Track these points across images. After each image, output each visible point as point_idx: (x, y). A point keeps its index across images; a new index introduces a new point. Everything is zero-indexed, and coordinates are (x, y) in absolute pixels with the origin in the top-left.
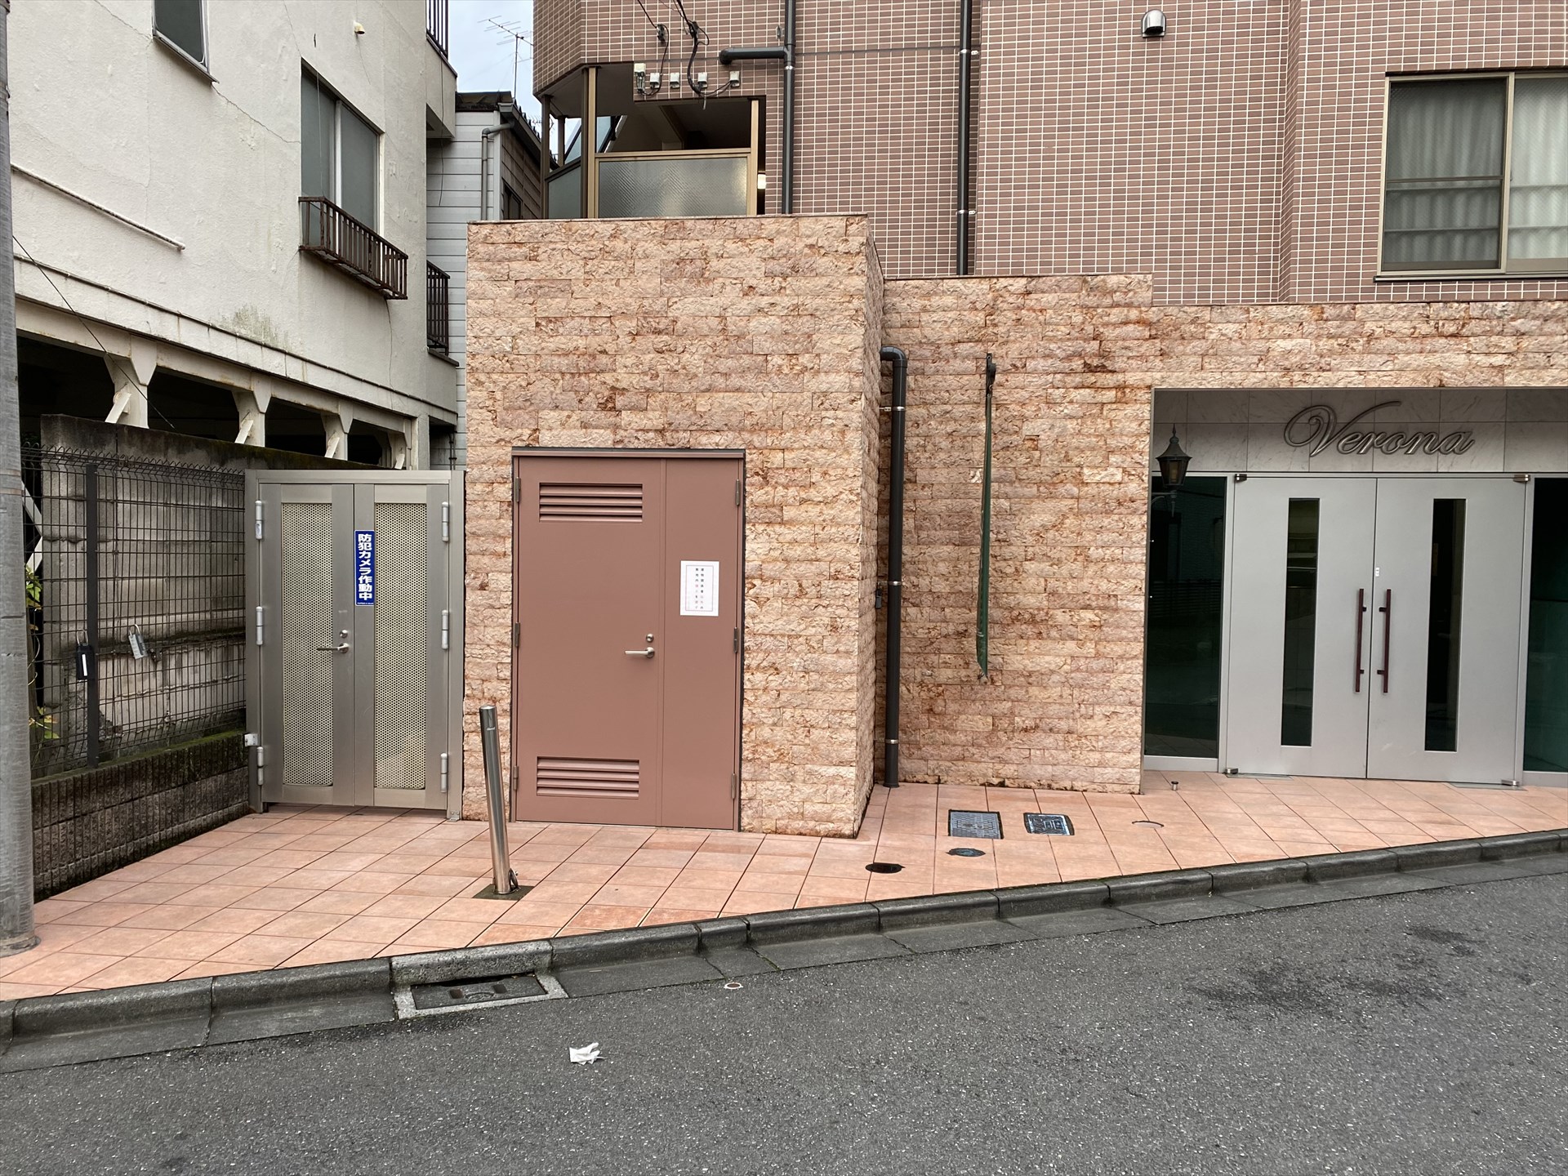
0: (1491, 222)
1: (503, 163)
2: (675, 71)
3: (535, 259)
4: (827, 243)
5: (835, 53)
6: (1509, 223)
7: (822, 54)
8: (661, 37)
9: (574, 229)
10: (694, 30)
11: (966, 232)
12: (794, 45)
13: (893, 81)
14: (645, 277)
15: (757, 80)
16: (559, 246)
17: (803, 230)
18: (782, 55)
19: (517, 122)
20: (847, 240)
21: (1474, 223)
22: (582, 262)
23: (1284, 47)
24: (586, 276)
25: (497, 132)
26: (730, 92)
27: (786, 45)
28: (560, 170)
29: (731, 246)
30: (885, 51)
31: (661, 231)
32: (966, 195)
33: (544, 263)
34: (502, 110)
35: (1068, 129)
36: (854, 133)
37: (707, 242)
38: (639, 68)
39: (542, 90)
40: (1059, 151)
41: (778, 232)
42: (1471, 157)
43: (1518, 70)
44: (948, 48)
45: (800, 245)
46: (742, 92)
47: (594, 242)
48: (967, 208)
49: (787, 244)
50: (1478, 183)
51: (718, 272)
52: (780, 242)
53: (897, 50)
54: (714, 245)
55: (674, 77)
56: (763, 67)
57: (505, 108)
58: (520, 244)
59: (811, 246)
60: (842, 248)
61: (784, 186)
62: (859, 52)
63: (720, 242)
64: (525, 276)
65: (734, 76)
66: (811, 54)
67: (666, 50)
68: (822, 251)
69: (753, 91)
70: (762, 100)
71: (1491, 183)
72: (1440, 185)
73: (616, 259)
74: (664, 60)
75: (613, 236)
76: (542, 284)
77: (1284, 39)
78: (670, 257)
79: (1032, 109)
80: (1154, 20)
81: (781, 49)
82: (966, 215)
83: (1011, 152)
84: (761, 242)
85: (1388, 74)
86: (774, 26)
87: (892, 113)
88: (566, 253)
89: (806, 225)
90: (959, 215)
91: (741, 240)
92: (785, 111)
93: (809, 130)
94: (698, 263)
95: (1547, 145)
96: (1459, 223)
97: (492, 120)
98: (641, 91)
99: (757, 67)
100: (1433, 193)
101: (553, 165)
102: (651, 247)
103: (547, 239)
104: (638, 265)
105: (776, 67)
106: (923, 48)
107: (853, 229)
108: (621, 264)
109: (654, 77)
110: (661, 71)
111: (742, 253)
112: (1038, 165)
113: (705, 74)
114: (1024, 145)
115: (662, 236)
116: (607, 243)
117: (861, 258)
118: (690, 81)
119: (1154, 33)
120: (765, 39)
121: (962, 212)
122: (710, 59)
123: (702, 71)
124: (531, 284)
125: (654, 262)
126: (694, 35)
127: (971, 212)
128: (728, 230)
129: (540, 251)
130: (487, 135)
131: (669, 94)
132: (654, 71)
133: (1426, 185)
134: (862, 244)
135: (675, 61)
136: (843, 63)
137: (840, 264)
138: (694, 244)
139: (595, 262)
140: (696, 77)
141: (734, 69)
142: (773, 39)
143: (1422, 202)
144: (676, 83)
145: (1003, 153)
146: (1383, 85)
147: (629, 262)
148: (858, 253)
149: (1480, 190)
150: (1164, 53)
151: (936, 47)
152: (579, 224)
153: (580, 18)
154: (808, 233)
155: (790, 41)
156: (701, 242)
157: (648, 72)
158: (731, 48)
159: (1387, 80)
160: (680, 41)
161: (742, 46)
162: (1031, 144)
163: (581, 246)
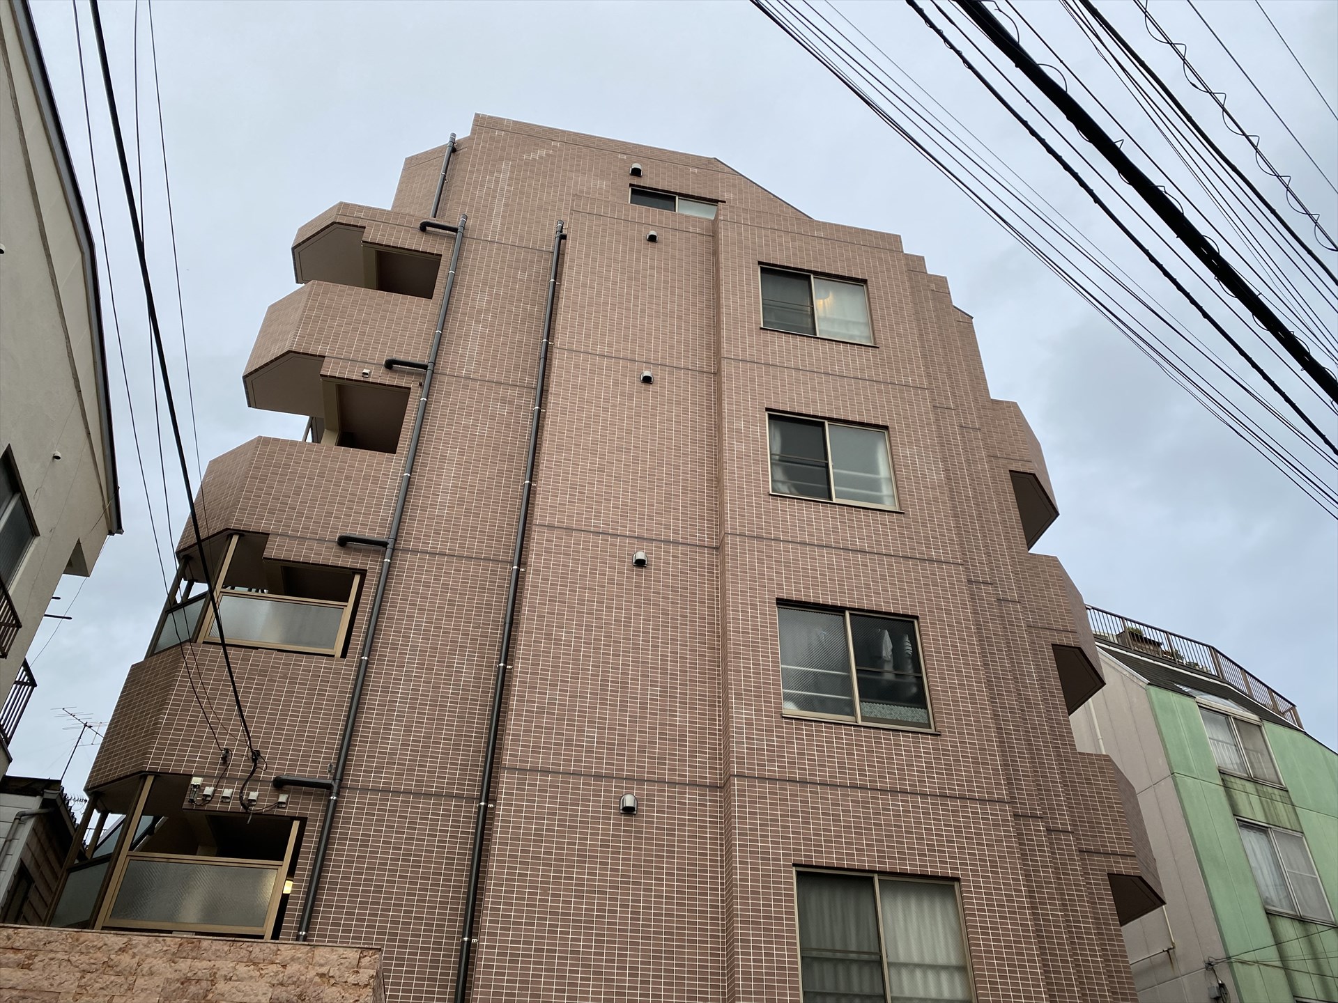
0: (879, 991)
1: (27, 844)
2: (229, 788)
3: (28, 967)
4: (338, 973)
5: (375, 790)
6: (891, 992)
7: (364, 790)
8: (225, 759)
9: (82, 939)
10: (256, 756)
11: (468, 957)
12: (341, 780)
13: (421, 819)
14: (143, 995)
15: (302, 804)
16: (59, 956)
17: (317, 959)
18: (329, 787)
19: (57, 808)
20: (358, 972)
21: (867, 990)
22: (78, 975)
23: (721, 834)
24: (78, 990)
25: (32, 815)
26: (276, 812)
27: (334, 779)
28: (86, 859)
29: (242, 969)
30: (417, 795)
31: (174, 949)
32: (471, 924)
33: (36, 973)
34: (46, 796)
35: (560, 878)
36: (381, 858)
37: (219, 964)
38: (196, 781)
39: (94, 788)
40: (553, 895)
41: (293, 959)
42: (857, 934)
43: (880, 873)
44: (470, 799)
45: (312, 973)
46: (287, 812)
47: (99, 955)
48: (470, 937)
49: (299, 970)
50: (865, 957)
51: (223, 995)
52: (292, 969)
53: (428, 795)
54: (225, 966)
55: (227, 792)
56: (311, 794)
57: (50, 794)
58: (17, 950)
59: (322, 975)
60: (352, 979)
61: (307, 900)
62: (396, 793)
63: (232, 965)
64: (11, 984)
65: (283, 798)
66: (354, 789)
67: (226, 770)
68: (332, 981)
69: (297, 813)
70: (303, 821)
71: (873, 957)
72: (839, 955)
73: (118, 974)
74: (222, 777)
75: (122, 950)
76: (27, 994)
77: (721, 828)
78: (177, 976)
79: (533, 858)
80: (629, 801)
81: (330, 782)
82: (469, 942)
83: (513, 892)
84: (274, 968)
85: (794, 865)
86: (327, 763)
87: (416, 845)
88: (64, 964)
89: (322, 954)
90: (463, 942)
91: (254, 964)
92: (322, 833)
93: (341, 851)
94: (204, 984)
95: (906, 929)
96: (856, 990)
97: (32, 804)
98: (192, 801)
99: (305, 793)
100: (835, 961)
101: (82, 854)
102: (159, 964)
103: (49, 947)
104: (140, 982)
105: (322, 795)
106: (449, 796)
107: (365, 961)
108: (121, 980)
109: (208, 790)
110: (216, 786)
111: (251, 977)
112: (535, 906)
113: (257, 793)
114: (525, 887)
115: (174, 954)
116: (113, 957)
117: (369, 991)
118: (241, 798)
119: (629, 811)
120: (317, 771)
121: (466, 939)
122: (264, 782)
123: (255, 790)
124: (14, 993)
125: (158, 980)
126: (255, 760)
127: (474, 941)
128: (244, 953)
129: (37, 959)
130: (21, 818)
131: (218, 806)
132: (210, 786)
133: (829, 955)
134: (372, 977)
135: (232, 780)
136: (381, 800)
137: (347, 995)
138: (205, 964)
139: (94, 975)
140: (248, 794)
141: (284, 792)
142: (325, 773)
143: (828, 967)
144: (228, 798)
145: (506, 892)
146: (792, 873)
147: (130, 978)
148: (366, 986)
149: (867, 962)
150: (636, 826)
151: (460, 797)
152: (88, 936)
153: (154, 733)
154: (322, 962)
155: (338, 776)
156: (212, 963)
157: (204, 785)
158: (285, 774)
159: (794, 869)
160: (240, 764)
161: (296, 775)
162: (530, 887)
163: (84, 958)
